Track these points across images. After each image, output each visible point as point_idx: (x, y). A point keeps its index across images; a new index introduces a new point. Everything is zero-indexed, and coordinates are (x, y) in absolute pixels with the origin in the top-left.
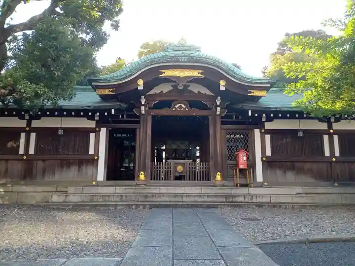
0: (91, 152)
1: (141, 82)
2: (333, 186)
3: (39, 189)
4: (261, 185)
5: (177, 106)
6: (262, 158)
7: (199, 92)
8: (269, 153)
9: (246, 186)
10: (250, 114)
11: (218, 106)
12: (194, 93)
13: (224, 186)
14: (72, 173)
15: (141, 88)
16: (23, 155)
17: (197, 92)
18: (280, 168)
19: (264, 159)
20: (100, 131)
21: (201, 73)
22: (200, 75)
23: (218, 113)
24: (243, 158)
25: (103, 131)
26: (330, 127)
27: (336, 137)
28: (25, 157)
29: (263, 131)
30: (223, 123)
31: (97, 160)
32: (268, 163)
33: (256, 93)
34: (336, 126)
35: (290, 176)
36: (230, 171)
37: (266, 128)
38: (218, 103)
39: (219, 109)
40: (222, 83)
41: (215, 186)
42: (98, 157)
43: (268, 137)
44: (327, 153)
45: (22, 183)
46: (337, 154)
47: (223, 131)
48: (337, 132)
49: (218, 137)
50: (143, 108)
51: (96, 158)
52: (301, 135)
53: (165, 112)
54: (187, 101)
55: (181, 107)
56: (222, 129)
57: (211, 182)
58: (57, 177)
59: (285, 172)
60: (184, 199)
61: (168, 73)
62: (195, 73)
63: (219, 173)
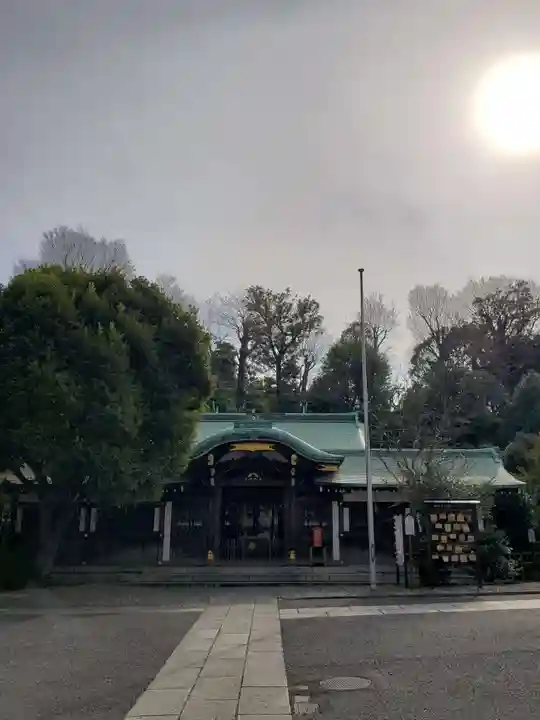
0: (156, 529)
1: (211, 457)
4: (337, 564)
5: (250, 475)
6: (340, 534)
7: (274, 460)
8: (347, 528)
9: (321, 565)
10: (321, 490)
11: (293, 477)
12: (270, 460)
14: (137, 553)
15: (211, 463)
16: (83, 533)
19: (342, 535)
20: (165, 505)
21: (272, 447)
22: (272, 449)
23: (293, 484)
24: (317, 534)
25: (169, 505)
28: (86, 535)
29: (341, 503)
30: (299, 495)
31: (163, 538)
32: (347, 540)
33: (327, 468)
37: (344, 500)
38: (293, 474)
39: (294, 480)
40: (294, 457)
42: (164, 535)
43: (346, 511)
45: (84, 563)
47: (299, 503)
49: (293, 512)
50: (212, 480)
51: (161, 536)
53: (235, 482)
57: (285, 561)
58: (122, 557)
61: (239, 447)
62: (267, 447)
63: (293, 552)
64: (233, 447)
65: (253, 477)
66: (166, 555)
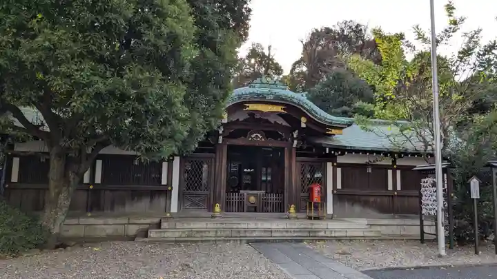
0: (164, 182)
1: (226, 115)
2: (393, 218)
3: (110, 221)
4: (331, 218)
5: (253, 136)
6: (333, 191)
7: (275, 122)
8: (339, 186)
10: (327, 151)
11: (295, 139)
12: (271, 123)
13: (297, 218)
14: (144, 204)
15: (225, 121)
16: (88, 184)
17: (273, 122)
18: (349, 200)
19: (335, 192)
20: (173, 160)
21: (284, 109)
22: (283, 111)
23: (294, 146)
25: (177, 160)
26: (394, 162)
27: (398, 173)
28: (91, 187)
29: (335, 164)
30: (298, 155)
31: (171, 191)
32: (339, 197)
33: (334, 132)
34: (400, 162)
35: (357, 208)
36: (303, 204)
37: (338, 162)
38: (295, 136)
39: (296, 142)
40: (303, 120)
41: (288, 218)
42: (172, 188)
43: (339, 170)
44: (390, 188)
45: (89, 215)
46: (399, 188)
47: (298, 163)
48: (399, 167)
49: (293, 170)
50: (221, 138)
51: (170, 188)
52: (370, 171)
53: (240, 142)
54: (265, 132)
55: (257, 137)
56: (296, 161)
57: (285, 214)
58: (128, 208)
59: (353, 205)
60: (274, 234)
61: (252, 107)
62: (279, 109)
63: (293, 205)
64: (246, 107)
65: (257, 138)
66: (174, 208)
